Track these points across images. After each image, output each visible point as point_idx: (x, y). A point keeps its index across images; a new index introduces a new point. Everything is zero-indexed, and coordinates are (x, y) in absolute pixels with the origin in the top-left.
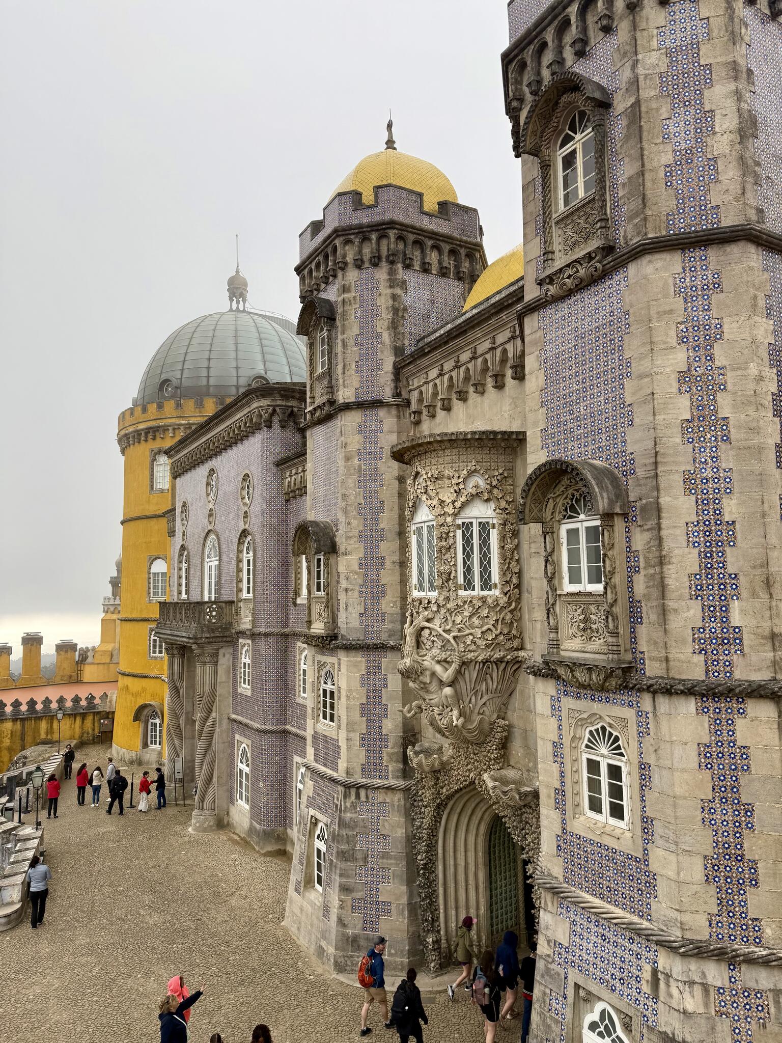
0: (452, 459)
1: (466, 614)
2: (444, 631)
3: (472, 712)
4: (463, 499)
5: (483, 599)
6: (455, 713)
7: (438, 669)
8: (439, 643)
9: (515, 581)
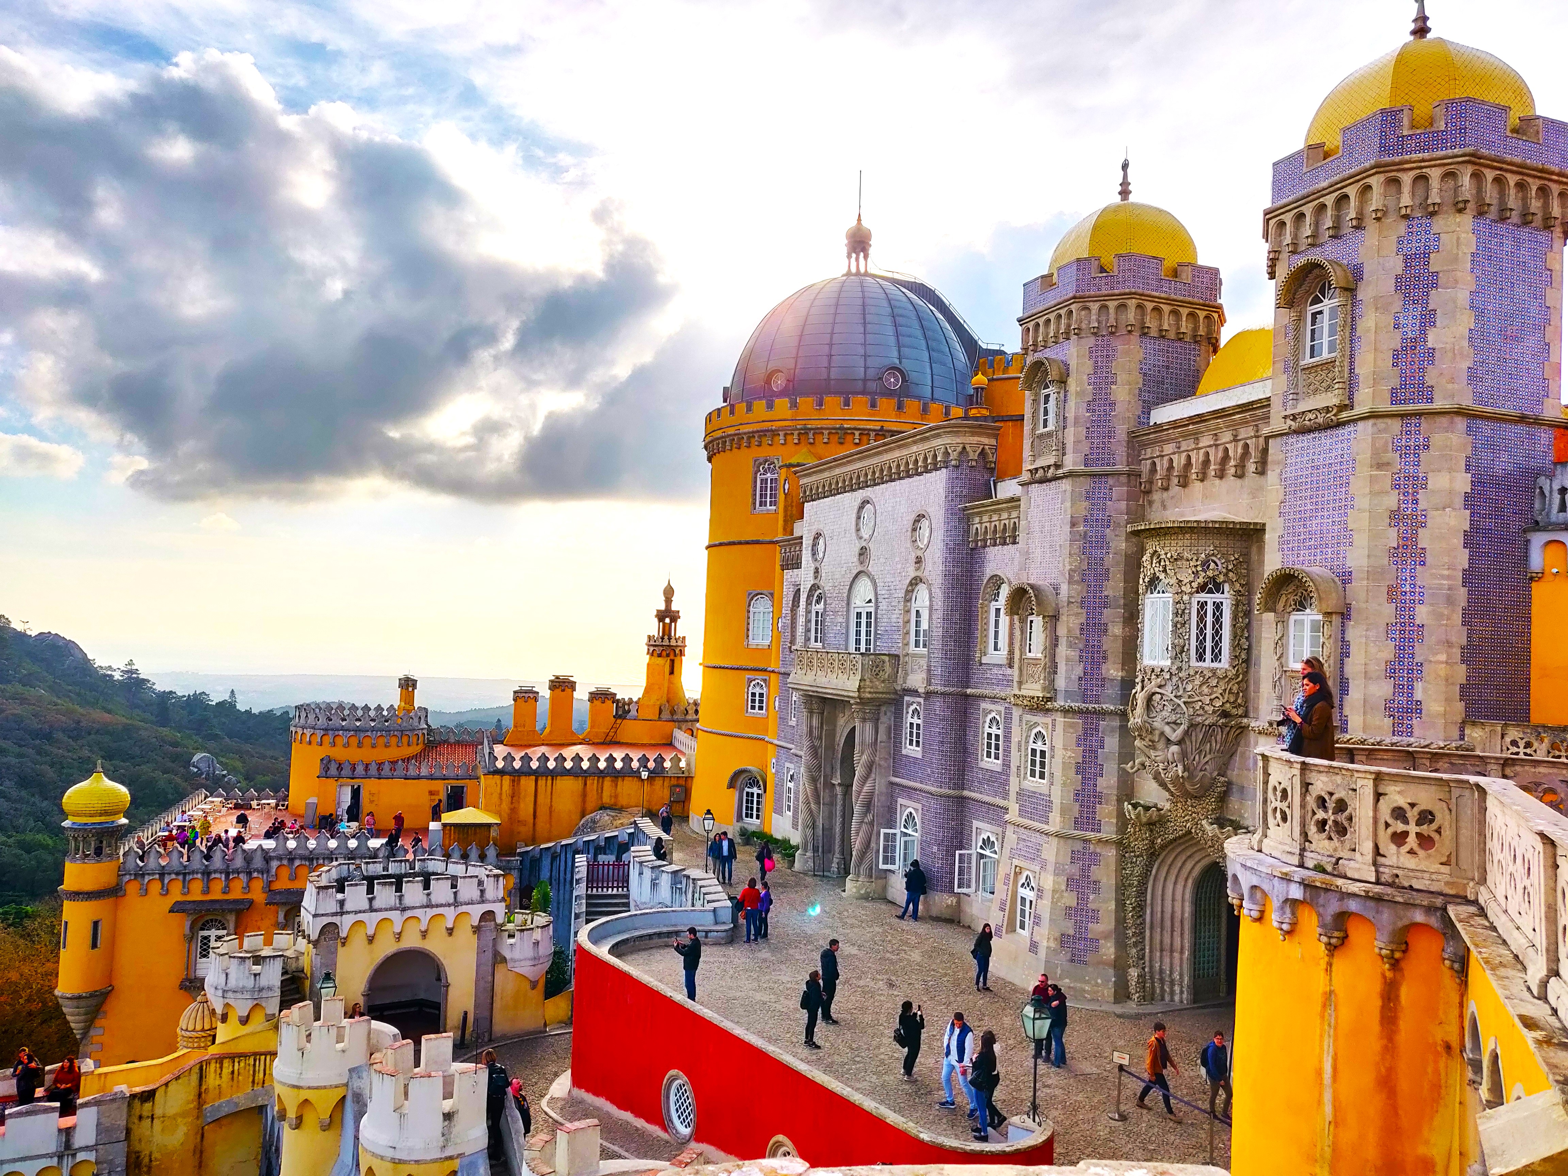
0: (1191, 543)
1: (1197, 682)
2: (1175, 696)
3: (1195, 768)
4: (1200, 580)
5: (1214, 671)
6: (1180, 769)
7: (1167, 730)
8: (1169, 708)
9: (1243, 656)
